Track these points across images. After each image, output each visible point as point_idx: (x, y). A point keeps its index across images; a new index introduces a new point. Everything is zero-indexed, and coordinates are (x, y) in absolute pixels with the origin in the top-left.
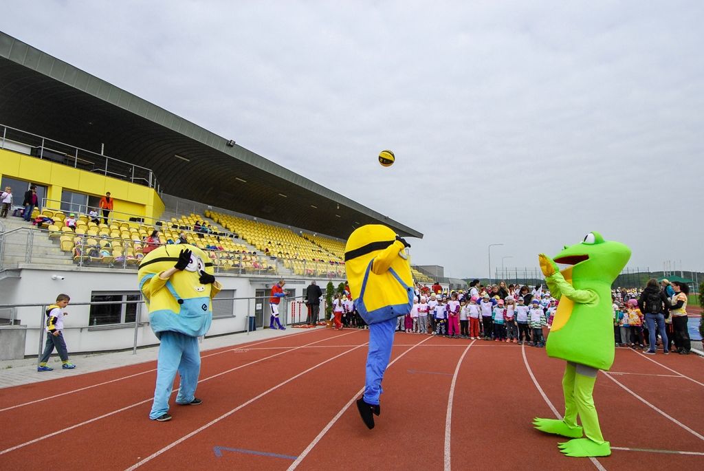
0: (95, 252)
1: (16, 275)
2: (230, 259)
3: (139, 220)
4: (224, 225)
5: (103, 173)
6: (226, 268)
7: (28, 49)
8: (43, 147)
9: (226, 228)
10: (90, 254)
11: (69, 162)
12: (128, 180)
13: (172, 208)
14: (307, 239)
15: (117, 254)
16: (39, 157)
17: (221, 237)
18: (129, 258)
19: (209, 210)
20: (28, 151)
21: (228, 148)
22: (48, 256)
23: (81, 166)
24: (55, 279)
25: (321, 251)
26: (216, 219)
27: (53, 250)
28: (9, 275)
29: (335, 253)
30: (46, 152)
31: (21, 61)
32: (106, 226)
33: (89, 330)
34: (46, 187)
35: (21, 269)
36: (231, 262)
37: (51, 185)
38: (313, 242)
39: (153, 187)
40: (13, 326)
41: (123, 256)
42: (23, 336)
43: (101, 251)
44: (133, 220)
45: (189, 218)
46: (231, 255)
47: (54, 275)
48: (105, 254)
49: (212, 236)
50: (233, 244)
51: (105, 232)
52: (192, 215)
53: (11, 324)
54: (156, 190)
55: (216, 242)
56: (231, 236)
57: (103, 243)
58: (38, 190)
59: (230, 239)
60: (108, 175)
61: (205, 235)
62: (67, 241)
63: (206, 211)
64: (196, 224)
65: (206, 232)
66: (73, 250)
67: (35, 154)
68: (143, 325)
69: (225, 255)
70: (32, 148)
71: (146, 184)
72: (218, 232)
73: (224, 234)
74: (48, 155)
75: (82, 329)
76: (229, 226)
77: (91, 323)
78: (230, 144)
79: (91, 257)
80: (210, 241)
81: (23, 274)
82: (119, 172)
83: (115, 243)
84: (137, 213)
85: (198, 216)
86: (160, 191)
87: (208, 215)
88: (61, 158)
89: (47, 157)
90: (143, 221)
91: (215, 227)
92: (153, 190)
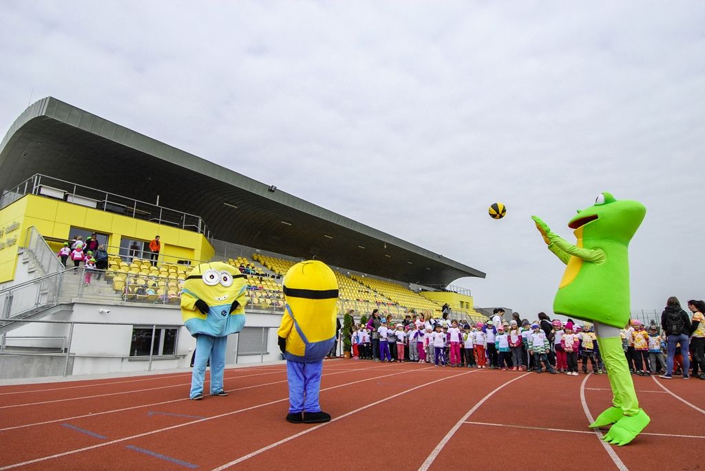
0: (142, 290)
1: (69, 308)
2: (269, 298)
3: (186, 262)
4: (270, 267)
5: (157, 222)
6: (264, 306)
7: (94, 119)
8: (106, 201)
9: (272, 270)
10: (137, 293)
11: (128, 213)
12: (180, 227)
13: (222, 252)
14: (356, 280)
15: (161, 292)
16: (103, 210)
17: (264, 278)
18: (172, 296)
19: (258, 253)
20: (94, 205)
21: (270, 193)
22: (101, 294)
23: (139, 216)
24: (102, 313)
25: (368, 292)
26: (263, 262)
27: (107, 289)
28: (63, 308)
29: (384, 294)
30: (108, 205)
31: (87, 128)
32: (156, 268)
33: (129, 360)
34: (107, 235)
35: (74, 303)
36: (269, 301)
37: (112, 234)
38: (362, 284)
39: (201, 232)
40: (63, 354)
41: (167, 294)
42: (71, 363)
43: (147, 290)
44: (180, 262)
45: (236, 261)
46: (270, 294)
47: (101, 309)
48: (150, 292)
49: (255, 277)
50: (274, 284)
51: (154, 274)
52: (239, 258)
53: (62, 352)
54: (206, 236)
55: (258, 282)
56: (273, 277)
57: (151, 283)
58: (99, 238)
59: (272, 279)
60: (162, 223)
61: (248, 276)
62: (119, 281)
63: (254, 254)
64: (241, 266)
65: (249, 273)
66: (123, 289)
67: (100, 207)
68: (178, 358)
69: (264, 294)
70: (98, 203)
71: (195, 230)
72: (260, 273)
73: (266, 275)
74: (111, 207)
75: (123, 358)
76: (275, 268)
77: (132, 354)
78: (272, 190)
79: (138, 295)
80: (252, 281)
81: (75, 308)
82: (172, 220)
83: (162, 283)
84: (185, 256)
85: (245, 259)
86: (210, 237)
87: (256, 258)
88: (122, 210)
89: (109, 209)
90: (190, 263)
91: (260, 269)
92: (201, 236)
